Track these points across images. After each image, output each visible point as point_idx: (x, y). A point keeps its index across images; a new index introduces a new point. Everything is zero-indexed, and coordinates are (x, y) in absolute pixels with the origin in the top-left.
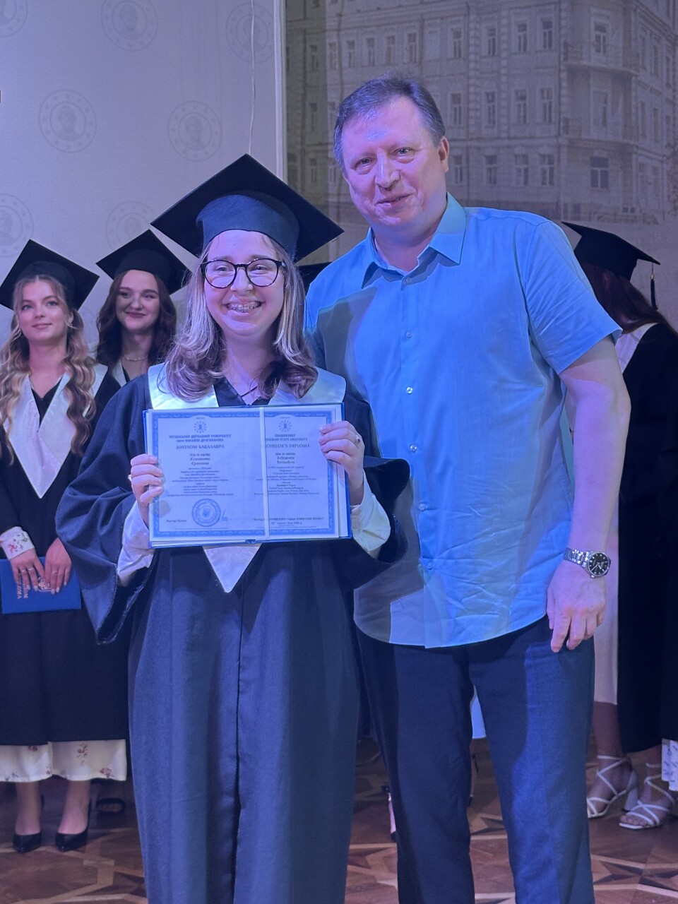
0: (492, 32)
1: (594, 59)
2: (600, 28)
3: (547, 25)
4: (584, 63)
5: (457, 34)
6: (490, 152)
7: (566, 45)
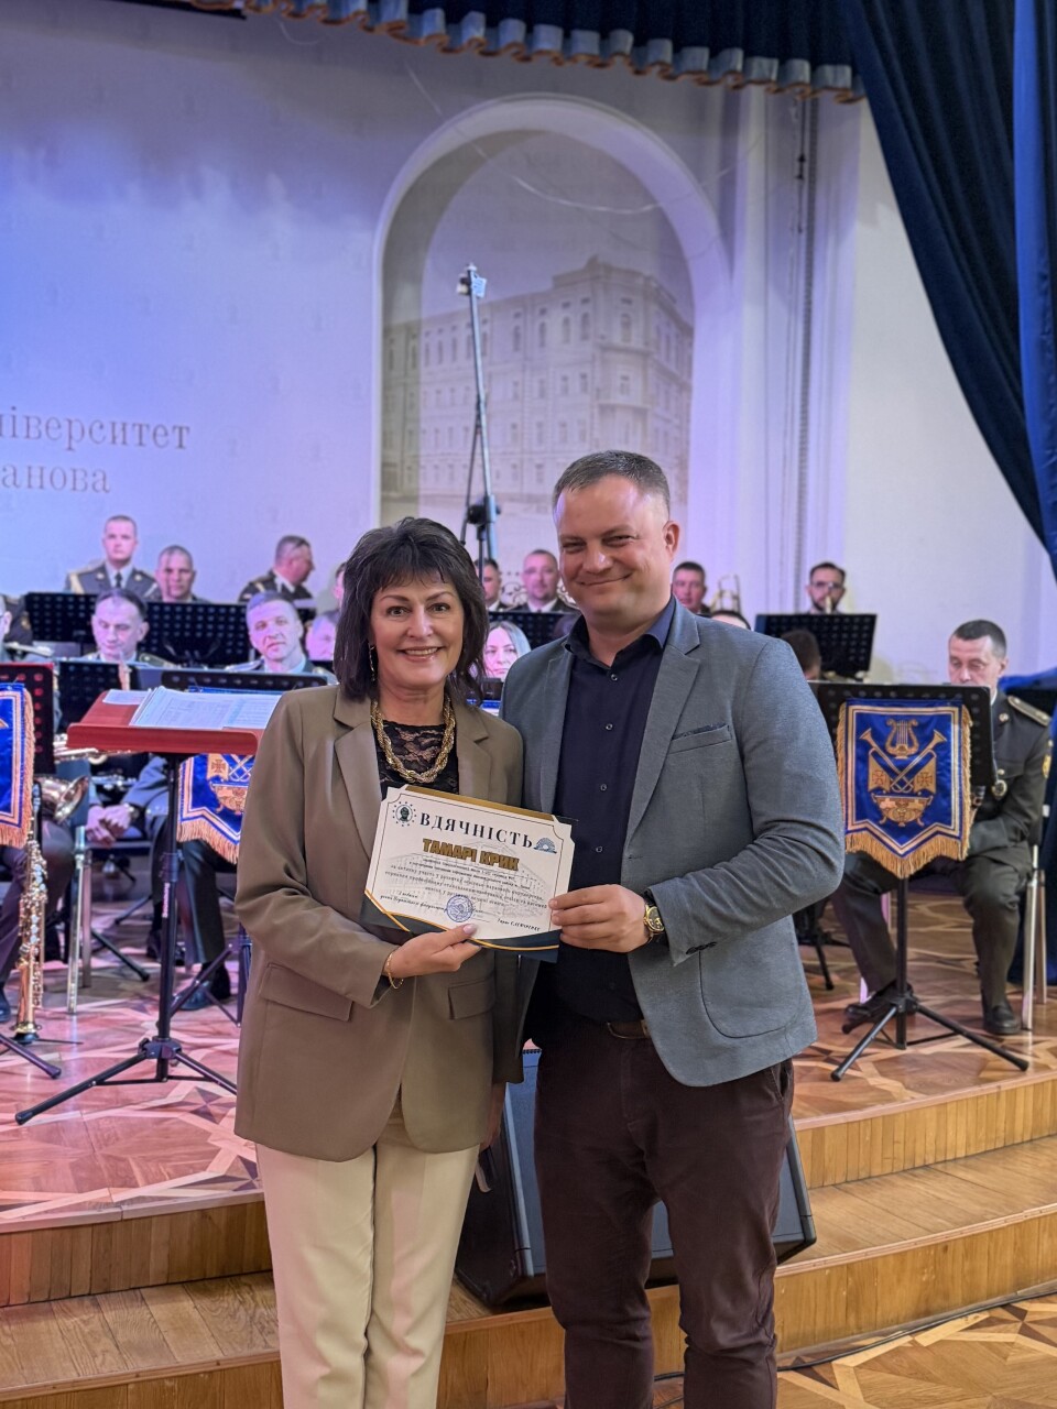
0: (542, 382)
1: (619, 399)
2: (625, 378)
3: (584, 376)
4: (612, 401)
5: (516, 384)
6: (538, 462)
7: (598, 390)
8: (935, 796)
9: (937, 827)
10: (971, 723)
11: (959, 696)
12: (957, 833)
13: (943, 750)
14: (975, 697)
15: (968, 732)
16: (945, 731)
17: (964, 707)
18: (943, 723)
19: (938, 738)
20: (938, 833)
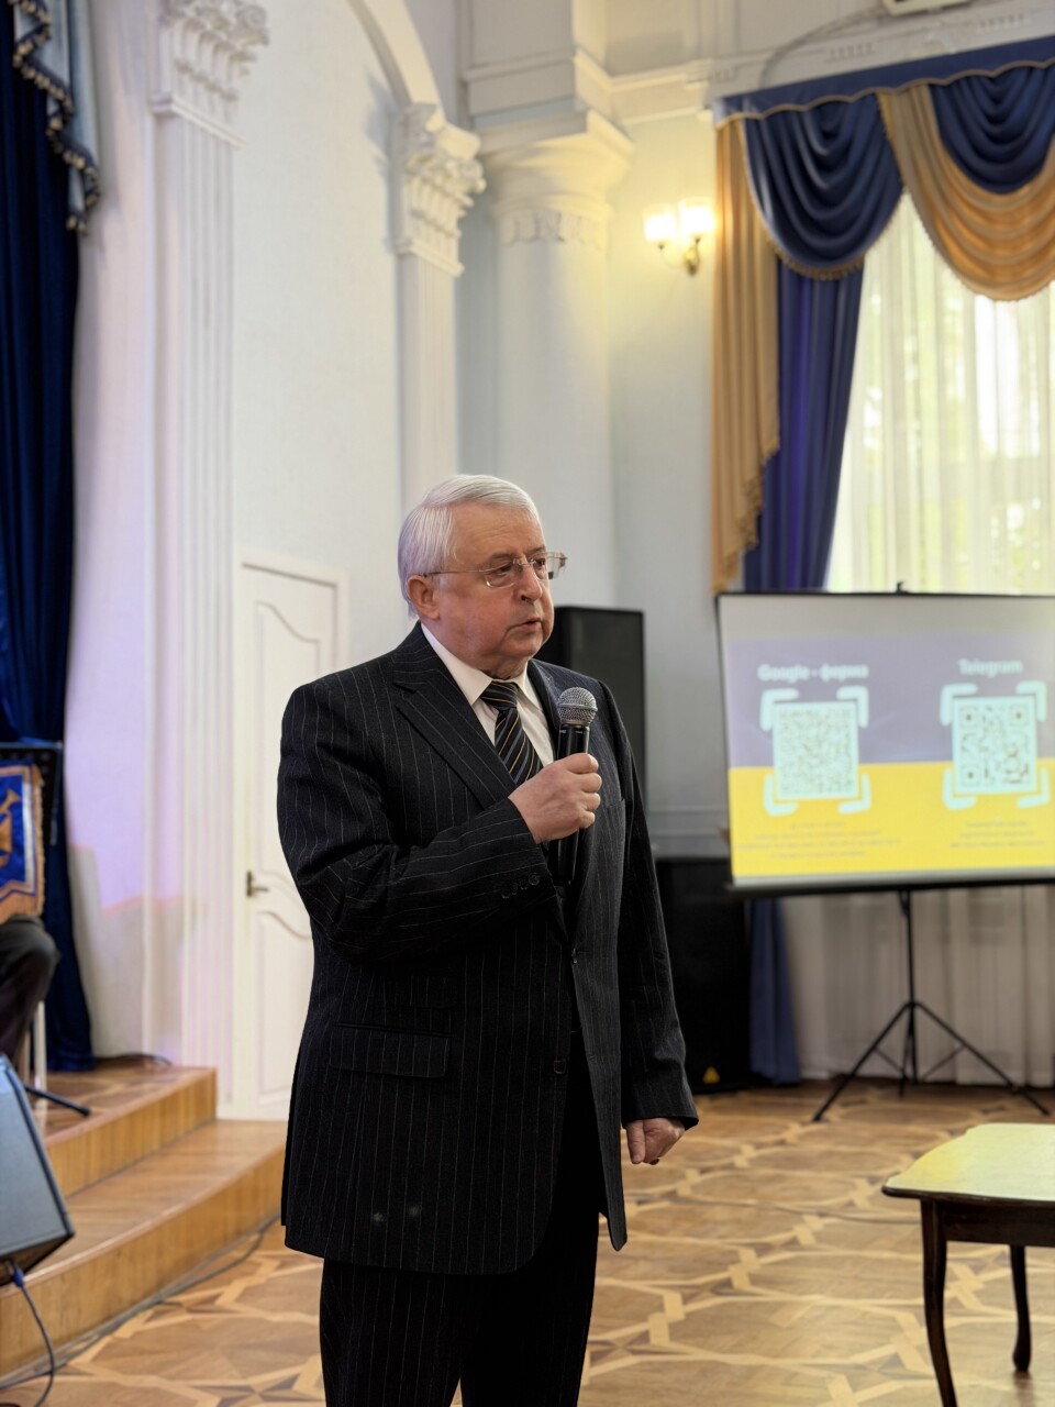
8: (11, 856)
9: (13, 885)
10: (41, 782)
11: (30, 757)
12: (31, 890)
13: (17, 808)
14: (45, 757)
15: (38, 792)
16: (19, 792)
17: (35, 768)
18: (16, 784)
19: (11, 798)
20: (13, 891)
